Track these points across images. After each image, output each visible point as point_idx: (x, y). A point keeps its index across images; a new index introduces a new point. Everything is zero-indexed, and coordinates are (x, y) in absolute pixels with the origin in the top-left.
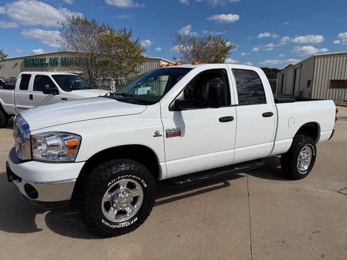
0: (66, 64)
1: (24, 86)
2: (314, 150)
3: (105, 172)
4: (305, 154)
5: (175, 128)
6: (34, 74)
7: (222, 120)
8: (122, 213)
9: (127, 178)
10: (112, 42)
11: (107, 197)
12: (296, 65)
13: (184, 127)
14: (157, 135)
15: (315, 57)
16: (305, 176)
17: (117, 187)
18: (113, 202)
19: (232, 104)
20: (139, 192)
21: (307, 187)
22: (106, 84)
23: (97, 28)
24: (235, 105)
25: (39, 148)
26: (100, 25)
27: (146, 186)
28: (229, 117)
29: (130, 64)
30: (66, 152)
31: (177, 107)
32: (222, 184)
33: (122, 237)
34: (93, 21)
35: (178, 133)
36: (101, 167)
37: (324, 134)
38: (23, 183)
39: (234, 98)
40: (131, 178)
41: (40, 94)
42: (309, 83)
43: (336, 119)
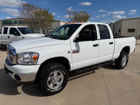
0: (21, 23)
1: (5, 32)
2: (127, 57)
3: (49, 68)
4: (124, 59)
5: (76, 49)
6: (9, 27)
7: (94, 46)
8: (55, 85)
9: (57, 71)
10: (41, 13)
11: (49, 79)
12: (114, 23)
13: (79, 49)
14: (69, 52)
15: (122, 20)
16: (124, 67)
17: (53, 74)
18: (52, 81)
19: (98, 39)
20: (62, 76)
21: (125, 72)
22: (38, 31)
23: (34, 8)
24: (99, 40)
25: (20, 59)
26: (36, 6)
27: (65, 74)
28: (97, 44)
29: (48, 23)
30: (32, 61)
31: (77, 40)
32: (92, 72)
33: (55, 95)
34: (33, 5)
35: (77, 51)
36: (46, 66)
37: (131, 51)
38: (14, 74)
39: (99, 37)
40: (59, 71)
41: (13, 36)
42: (120, 30)
43: (136, 45)
